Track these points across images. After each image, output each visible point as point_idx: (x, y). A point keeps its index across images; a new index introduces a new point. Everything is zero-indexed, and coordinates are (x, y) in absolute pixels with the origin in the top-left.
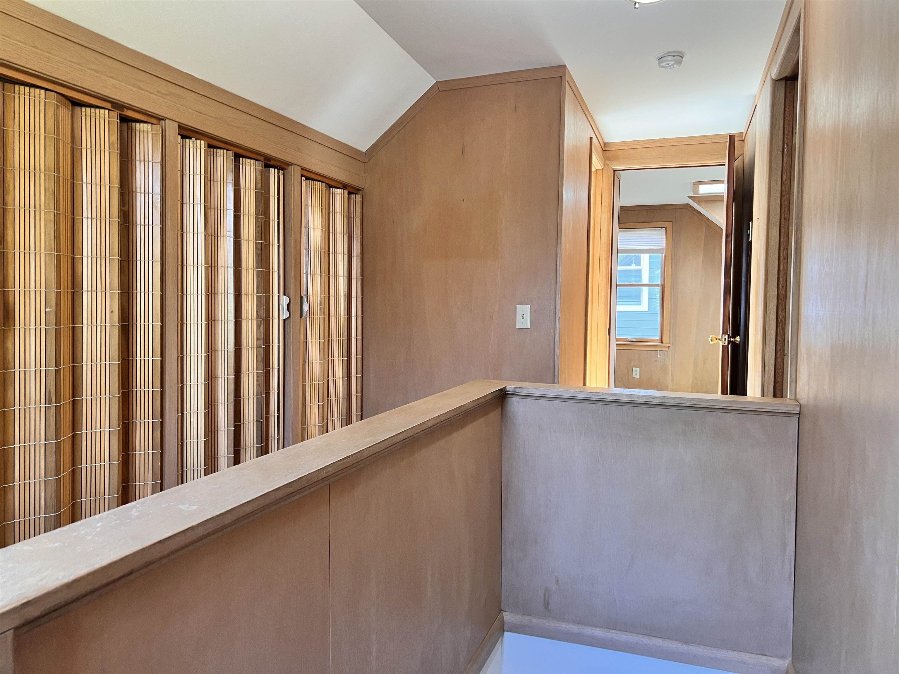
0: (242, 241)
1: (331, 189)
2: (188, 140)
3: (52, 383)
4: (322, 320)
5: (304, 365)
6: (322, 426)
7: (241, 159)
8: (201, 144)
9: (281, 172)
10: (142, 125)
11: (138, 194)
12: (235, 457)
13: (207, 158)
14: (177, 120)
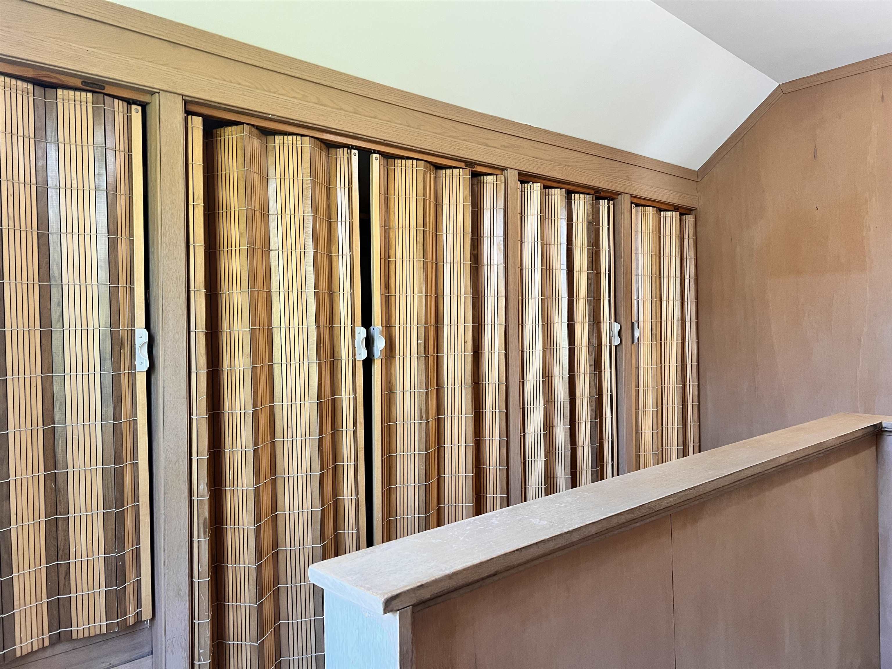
0: (575, 272)
1: (662, 212)
2: (526, 185)
3: (423, 403)
4: (654, 346)
5: (637, 391)
6: (657, 455)
7: (573, 195)
8: (537, 186)
9: (611, 202)
10: (488, 177)
11: (485, 239)
12: (572, 479)
13: (543, 198)
14: (518, 168)
